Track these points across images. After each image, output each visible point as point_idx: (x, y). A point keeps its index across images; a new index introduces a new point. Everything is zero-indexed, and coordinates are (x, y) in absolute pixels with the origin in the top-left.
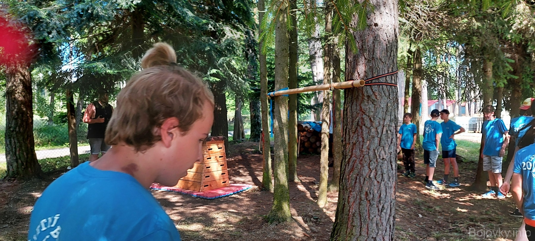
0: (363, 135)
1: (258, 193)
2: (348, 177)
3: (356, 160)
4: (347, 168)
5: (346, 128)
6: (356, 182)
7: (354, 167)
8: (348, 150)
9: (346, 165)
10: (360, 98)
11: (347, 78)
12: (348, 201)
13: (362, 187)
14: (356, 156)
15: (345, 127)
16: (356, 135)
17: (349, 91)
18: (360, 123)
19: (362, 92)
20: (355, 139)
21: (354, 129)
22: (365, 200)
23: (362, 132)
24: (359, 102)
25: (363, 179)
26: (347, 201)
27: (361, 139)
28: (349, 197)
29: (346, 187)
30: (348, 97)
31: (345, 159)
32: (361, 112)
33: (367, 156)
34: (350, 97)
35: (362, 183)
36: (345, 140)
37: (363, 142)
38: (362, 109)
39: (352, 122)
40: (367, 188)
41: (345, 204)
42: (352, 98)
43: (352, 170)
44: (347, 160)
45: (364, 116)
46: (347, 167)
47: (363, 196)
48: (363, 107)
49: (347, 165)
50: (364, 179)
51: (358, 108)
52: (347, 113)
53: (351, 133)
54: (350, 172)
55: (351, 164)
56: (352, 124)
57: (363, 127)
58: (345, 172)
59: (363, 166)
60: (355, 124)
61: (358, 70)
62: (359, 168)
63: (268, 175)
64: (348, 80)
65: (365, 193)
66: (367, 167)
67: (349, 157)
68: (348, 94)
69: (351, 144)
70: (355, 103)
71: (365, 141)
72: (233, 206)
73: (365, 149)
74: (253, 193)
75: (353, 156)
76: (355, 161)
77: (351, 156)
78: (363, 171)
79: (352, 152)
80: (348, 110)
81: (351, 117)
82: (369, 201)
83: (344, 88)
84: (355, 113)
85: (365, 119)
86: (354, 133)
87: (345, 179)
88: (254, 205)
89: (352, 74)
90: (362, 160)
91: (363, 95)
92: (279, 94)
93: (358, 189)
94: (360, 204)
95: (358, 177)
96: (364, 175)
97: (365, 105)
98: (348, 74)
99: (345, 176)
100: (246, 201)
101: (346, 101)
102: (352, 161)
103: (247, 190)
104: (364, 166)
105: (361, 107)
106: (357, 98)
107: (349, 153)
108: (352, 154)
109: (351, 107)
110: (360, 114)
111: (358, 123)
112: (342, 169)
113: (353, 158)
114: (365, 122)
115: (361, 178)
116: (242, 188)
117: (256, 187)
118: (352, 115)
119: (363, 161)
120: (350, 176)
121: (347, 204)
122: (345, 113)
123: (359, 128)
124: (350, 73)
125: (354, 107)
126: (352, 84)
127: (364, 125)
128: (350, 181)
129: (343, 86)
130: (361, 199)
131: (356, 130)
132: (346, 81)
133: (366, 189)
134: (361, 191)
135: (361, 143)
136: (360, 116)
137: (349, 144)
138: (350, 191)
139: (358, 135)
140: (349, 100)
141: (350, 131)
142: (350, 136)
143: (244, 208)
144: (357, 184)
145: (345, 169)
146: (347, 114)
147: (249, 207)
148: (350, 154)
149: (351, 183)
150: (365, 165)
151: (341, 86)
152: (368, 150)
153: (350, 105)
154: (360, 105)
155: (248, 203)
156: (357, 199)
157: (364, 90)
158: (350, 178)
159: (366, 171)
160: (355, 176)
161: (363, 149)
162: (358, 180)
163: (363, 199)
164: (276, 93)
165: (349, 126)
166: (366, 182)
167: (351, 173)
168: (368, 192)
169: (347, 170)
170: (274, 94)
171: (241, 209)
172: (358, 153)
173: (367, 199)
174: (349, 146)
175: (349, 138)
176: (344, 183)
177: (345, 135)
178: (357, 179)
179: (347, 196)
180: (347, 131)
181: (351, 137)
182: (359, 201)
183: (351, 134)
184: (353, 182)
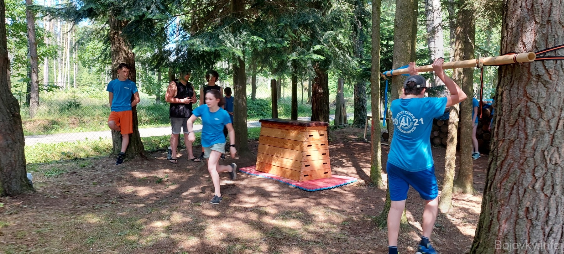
0: (526, 129)
1: (365, 188)
2: (499, 185)
3: (513, 164)
4: (498, 173)
5: (500, 119)
6: (511, 194)
7: (510, 173)
8: (500, 150)
9: (497, 170)
10: (525, 78)
11: (504, 50)
12: (498, 217)
13: (520, 201)
14: (513, 159)
15: (498, 118)
16: (516, 129)
17: (507, 69)
18: (523, 114)
19: (529, 70)
20: (514, 135)
21: (512, 121)
22: (525, 219)
23: (525, 126)
24: (523, 84)
25: (523, 190)
26: (495, 217)
27: (522, 135)
28: (499, 212)
29: (496, 198)
30: (504, 77)
31: (496, 161)
32: (525, 98)
33: (531, 159)
34: (508, 76)
35: (521, 196)
36: (497, 135)
37: (526, 139)
38: (526, 94)
39: (510, 111)
40: (529, 203)
41: (492, 220)
42: (511, 79)
43: (507, 176)
44: (498, 163)
45: (530, 104)
46: (498, 171)
47: (522, 213)
48: (529, 90)
49: (499, 169)
50: (525, 190)
51: (521, 92)
52: (502, 98)
53: (507, 126)
54: (504, 179)
55: (505, 168)
56: (510, 115)
57: (528, 118)
58: (494, 179)
59: (523, 171)
60: (515, 114)
61: (524, 38)
62: (518, 174)
63: (377, 169)
64: (506, 54)
65: (524, 209)
66: (530, 174)
67: (503, 159)
68: (505, 73)
69: (507, 142)
70: (516, 85)
71: (530, 138)
72: (335, 202)
73: (528, 149)
74: (358, 188)
75: (509, 158)
76: (511, 165)
77: (506, 158)
78: (524, 180)
79: (507, 152)
80: (504, 95)
81: (508, 104)
82: (531, 220)
83: (499, 64)
84: (515, 99)
85: (531, 107)
86: (513, 126)
87: (495, 188)
88: (359, 203)
89: (513, 45)
90: (522, 164)
91: (530, 74)
92: (398, 73)
93: (514, 203)
94: (516, 223)
95: (515, 187)
96: (526, 184)
97: (533, 88)
98: (507, 45)
99: (494, 184)
100: (350, 197)
101: (502, 82)
102: (507, 165)
103: (352, 184)
104: (526, 173)
105: (525, 91)
106: (521, 78)
107: (503, 153)
108: (507, 155)
109: (510, 91)
110: (522, 102)
111: (519, 114)
112: (490, 175)
113: (509, 160)
114: (532, 111)
115: (520, 188)
116: (346, 181)
117: (362, 181)
118: (511, 101)
119: (525, 166)
120: (503, 184)
121: (496, 221)
122: (499, 98)
123: (520, 120)
124: (510, 43)
125: (515, 90)
126: (515, 59)
127: (530, 116)
128: (502, 191)
129: (499, 61)
130: (518, 216)
131: (516, 122)
132: (501, 54)
133: (527, 203)
134: (518, 206)
135: (523, 141)
136: (523, 103)
137: (503, 141)
138: (502, 205)
139: (518, 130)
140: (506, 81)
141: (506, 123)
142: (505, 130)
143: (349, 205)
144: (514, 197)
145: (495, 175)
146: (501, 101)
147: (354, 204)
148: (504, 155)
149: (504, 194)
150: (527, 171)
151: (494, 61)
152: (533, 151)
153: (508, 87)
154: (525, 88)
155: (353, 199)
156: (512, 217)
157: (532, 67)
158: (503, 188)
159: (529, 179)
160: (510, 184)
161: (525, 150)
162: (514, 191)
163: (521, 217)
164: (395, 71)
165: (505, 117)
166: (527, 195)
167: (505, 181)
168: (530, 208)
169: (499, 176)
170: (391, 73)
171: (344, 207)
172: (517, 154)
173: (527, 218)
174: (503, 144)
175: (504, 133)
176: (493, 193)
177: (498, 128)
178: (513, 189)
179: (497, 210)
180: (502, 123)
181: (507, 131)
182: (515, 219)
183: (508, 128)
184: (507, 193)
